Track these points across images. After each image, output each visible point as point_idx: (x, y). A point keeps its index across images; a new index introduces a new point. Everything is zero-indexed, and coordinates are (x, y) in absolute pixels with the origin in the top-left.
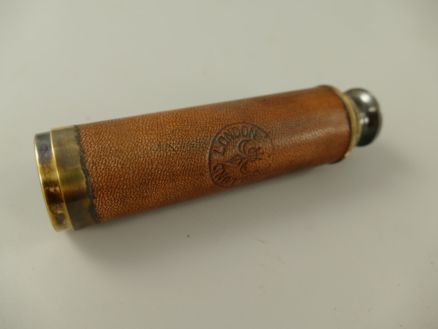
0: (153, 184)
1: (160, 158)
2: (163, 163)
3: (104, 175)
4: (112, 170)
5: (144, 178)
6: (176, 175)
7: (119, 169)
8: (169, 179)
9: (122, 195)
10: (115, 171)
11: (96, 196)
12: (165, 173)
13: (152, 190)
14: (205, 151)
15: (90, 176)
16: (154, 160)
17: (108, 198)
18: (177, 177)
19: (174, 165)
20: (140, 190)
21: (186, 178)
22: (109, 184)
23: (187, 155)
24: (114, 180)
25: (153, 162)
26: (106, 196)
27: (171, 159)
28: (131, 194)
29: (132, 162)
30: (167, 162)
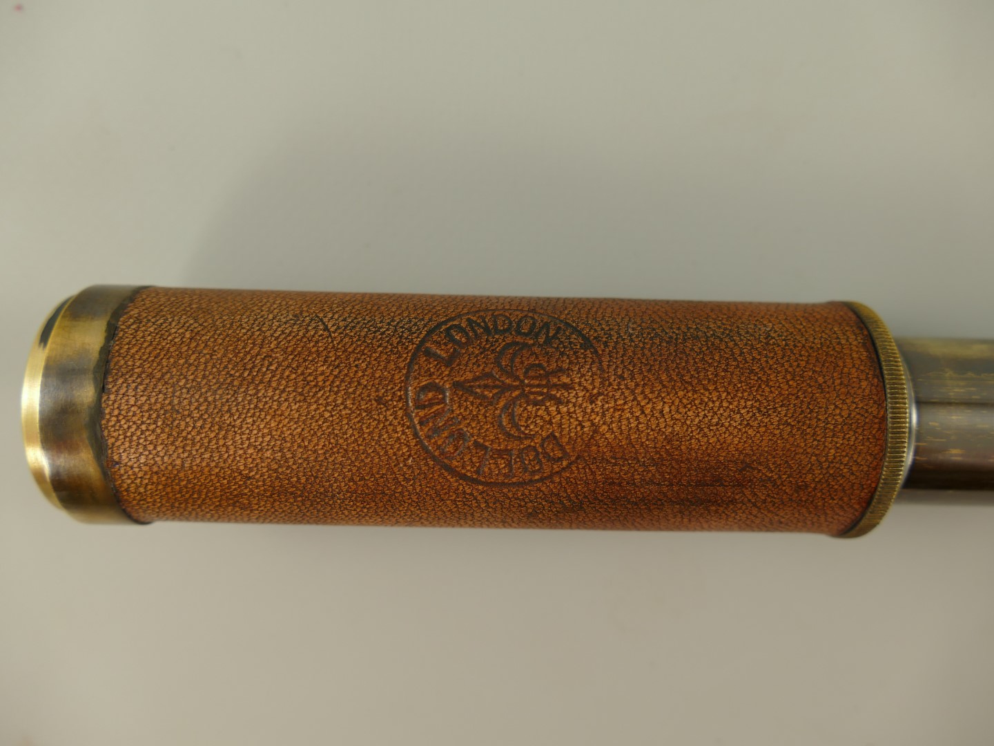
0: (249, 392)
1: (285, 338)
2: (290, 349)
3: (146, 344)
4: (170, 338)
5: (232, 372)
6: (313, 383)
7: (184, 340)
8: (294, 391)
9: (170, 404)
10: (173, 342)
11: (110, 386)
12: (287, 373)
13: (245, 411)
14: (404, 344)
15: (117, 338)
16: (270, 338)
17: (137, 400)
18: (314, 390)
19: (315, 358)
20: (215, 401)
21: (339, 402)
22: (149, 365)
23: (354, 345)
24: (164, 360)
25: (267, 342)
26: (134, 393)
27: (312, 344)
28: (193, 408)
29: (218, 332)
30: (299, 349)
